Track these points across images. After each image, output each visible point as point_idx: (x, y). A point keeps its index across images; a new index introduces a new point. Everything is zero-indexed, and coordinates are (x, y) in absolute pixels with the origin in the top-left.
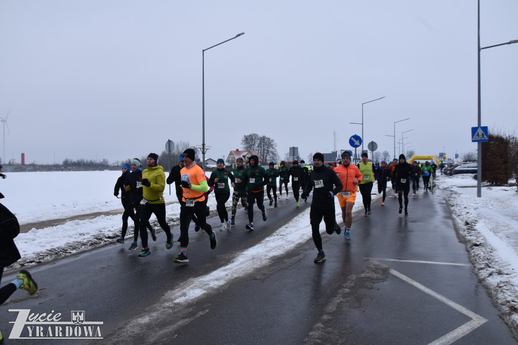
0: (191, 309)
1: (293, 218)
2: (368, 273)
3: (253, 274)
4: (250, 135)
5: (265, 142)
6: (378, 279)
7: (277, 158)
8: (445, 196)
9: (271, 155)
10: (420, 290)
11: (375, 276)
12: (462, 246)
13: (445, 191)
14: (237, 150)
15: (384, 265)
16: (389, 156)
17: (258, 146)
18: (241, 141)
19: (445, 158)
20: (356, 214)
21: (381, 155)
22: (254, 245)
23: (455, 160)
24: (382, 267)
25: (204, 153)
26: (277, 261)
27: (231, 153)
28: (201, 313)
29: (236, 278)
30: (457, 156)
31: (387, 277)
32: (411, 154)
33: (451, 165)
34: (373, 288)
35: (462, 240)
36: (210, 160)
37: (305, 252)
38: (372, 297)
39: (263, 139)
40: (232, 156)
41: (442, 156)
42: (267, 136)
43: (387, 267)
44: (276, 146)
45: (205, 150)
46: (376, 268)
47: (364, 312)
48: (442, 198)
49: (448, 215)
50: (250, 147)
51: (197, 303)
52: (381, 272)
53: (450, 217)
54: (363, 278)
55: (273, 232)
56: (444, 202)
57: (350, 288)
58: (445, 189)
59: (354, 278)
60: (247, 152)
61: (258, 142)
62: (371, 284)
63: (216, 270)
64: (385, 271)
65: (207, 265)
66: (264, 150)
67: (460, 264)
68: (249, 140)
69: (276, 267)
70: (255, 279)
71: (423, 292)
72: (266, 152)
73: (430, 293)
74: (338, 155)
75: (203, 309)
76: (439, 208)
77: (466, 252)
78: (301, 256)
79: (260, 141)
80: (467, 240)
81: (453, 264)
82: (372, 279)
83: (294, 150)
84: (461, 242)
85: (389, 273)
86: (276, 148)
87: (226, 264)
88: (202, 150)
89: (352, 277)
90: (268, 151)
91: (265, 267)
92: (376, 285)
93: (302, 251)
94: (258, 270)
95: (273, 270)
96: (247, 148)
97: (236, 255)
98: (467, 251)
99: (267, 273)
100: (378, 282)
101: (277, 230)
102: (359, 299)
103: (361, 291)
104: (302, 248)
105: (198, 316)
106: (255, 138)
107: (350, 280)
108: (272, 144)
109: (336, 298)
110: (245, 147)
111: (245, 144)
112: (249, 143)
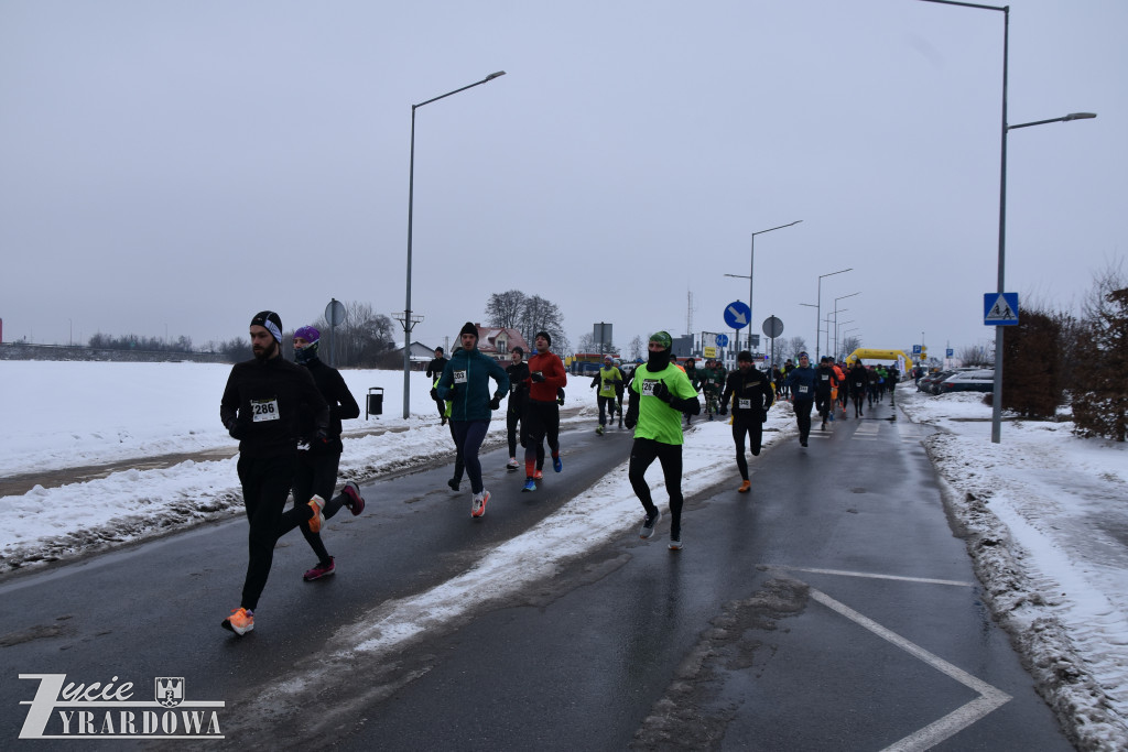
0: (392, 666)
1: (602, 476)
2: (765, 596)
3: (521, 593)
4: (507, 294)
5: (539, 309)
6: (786, 611)
7: (564, 344)
8: (923, 438)
10: (873, 633)
11: (780, 603)
12: (960, 544)
13: (925, 428)
15: (798, 581)
17: (523, 319)
18: (486, 307)
19: (924, 357)
21: (789, 345)
22: (520, 533)
23: (946, 361)
24: (794, 585)
25: (408, 330)
26: (570, 568)
28: (414, 673)
29: (486, 602)
30: (950, 353)
31: (805, 607)
32: (851, 346)
33: (936, 372)
34: (775, 628)
35: (961, 532)
36: (419, 346)
37: (630, 550)
38: (773, 647)
39: (534, 303)
41: (918, 352)
42: (543, 297)
43: (805, 584)
44: (562, 320)
45: (412, 324)
46: (781, 587)
47: (758, 676)
48: (917, 442)
49: (930, 479)
50: (506, 319)
51: (405, 652)
52: (791, 595)
53: (935, 484)
54: (754, 606)
55: (560, 507)
56: (923, 450)
57: (727, 628)
58: (923, 423)
59: (736, 607)
60: (499, 331)
61: (522, 309)
62: (772, 620)
63: (441, 583)
64: (801, 594)
65: (421, 573)
66: (535, 327)
67: (956, 583)
68: (504, 305)
69: (569, 580)
70: (527, 605)
71: (880, 639)
73: (895, 640)
74: (695, 343)
75: (418, 665)
76: (911, 464)
77: (969, 558)
78: (622, 559)
79: (528, 308)
80: (970, 532)
81: (941, 582)
82: (775, 610)
83: (603, 331)
84: (957, 535)
85: (809, 598)
86: (561, 325)
87: (462, 572)
88: (404, 323)
89: (732, 605)
91: (546, 580)
92: (783, 623)
93: (624, 548)
94: (532, 586)
95: (564, 585)
96: (498, 321)
97: (483, 553)
98: (970, 555)
99: (551, 592)
100: (785, 617)
101: (568, 501)
102: (747, 651)
103: (752, 634)
104: (624, 541)
105: (409, 679)
106: (517, 300)
107: (727, 611)
108: (553, 314)
109: (698, 648)
110: (494, 320)
111: (494, 313)
112: (503, 311)
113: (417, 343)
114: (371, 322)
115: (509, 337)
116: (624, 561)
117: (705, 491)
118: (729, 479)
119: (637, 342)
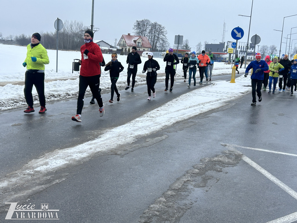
0: (49, 177)
1: (167, 102)
2: (221, 157)
3: (116, 150)
4: (143, 21)
5: (156, 29)
6: (229, 164)
7: (167, 45)
9: (161, 42)
10: (266, 177)
11: (227, 160)
14: (129, 34)
15: (239, 152)
16: (276, 51)
17: (149, 33)
18: (134, 26)
20: (227, 104)
21: (269, 49)
22: (124, 124)
24: (236, 153)
26: (140, 139)
27: (123, 37)
28: (57, 181)
29: (98, 152)
31: (238, 163)
34: (221, 171)
36: (102, 42)
37: (168, 134)
38: (218, 179)
39: (154, 26)
40: (123, 40)
42: (159, 23)
43: (241, 153)
44: (166, 34)
46: (230, 154)
47: (207, 191)
50: (142, 32)
51: (56, 171)
52: (233, 158)
54: (215, 161)
55: (145, 114)
57: (200, 169)
59: (207, 161)
60: (138, 38)
61: (149, 28)
62: (221, 168)
63: (82, 143)
64: (238, 157)
65: (75, 139)
66: (154, 37)
68: (141, 26)
69: (137, 145)
70: (116, 154)
72: (156, 38)
73: (275, 181)
74: (225, 46)
75: (60, 177)
79: (152, 28)
82: (223, 163)
83: (179, 39)
85: (241, 159)
86: (166, 36)
87: (93, 139)
89: (205, 160)
90: (158, 37)
91: (128, 144)
92: (226, 169)
93: (166, 133)
94: (121, 147)
95: (135, 147)
96: (138, 33)
97: (104, 131)
99: (128, 149)
100: (228, 167)
101: (149, 112)
102: (205, 180)
103: (210, 173)
104: (167, 130)
105: (54, 183)
106: (147, 24)
107: (202, 162)
108: (163, 31)
109: (184, 177)
110: (137, 32)
111: (137, 29)
112: (141, 28)
113: (102, 41)
114: (82, 31)
115: (143, 40)
116: (164, 138)
117: (210, 111)
118: (222, 106)
119: (199, 45)
